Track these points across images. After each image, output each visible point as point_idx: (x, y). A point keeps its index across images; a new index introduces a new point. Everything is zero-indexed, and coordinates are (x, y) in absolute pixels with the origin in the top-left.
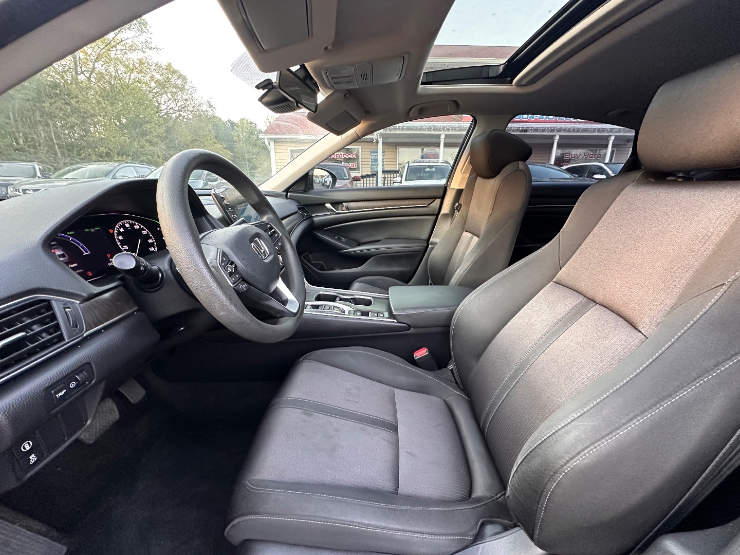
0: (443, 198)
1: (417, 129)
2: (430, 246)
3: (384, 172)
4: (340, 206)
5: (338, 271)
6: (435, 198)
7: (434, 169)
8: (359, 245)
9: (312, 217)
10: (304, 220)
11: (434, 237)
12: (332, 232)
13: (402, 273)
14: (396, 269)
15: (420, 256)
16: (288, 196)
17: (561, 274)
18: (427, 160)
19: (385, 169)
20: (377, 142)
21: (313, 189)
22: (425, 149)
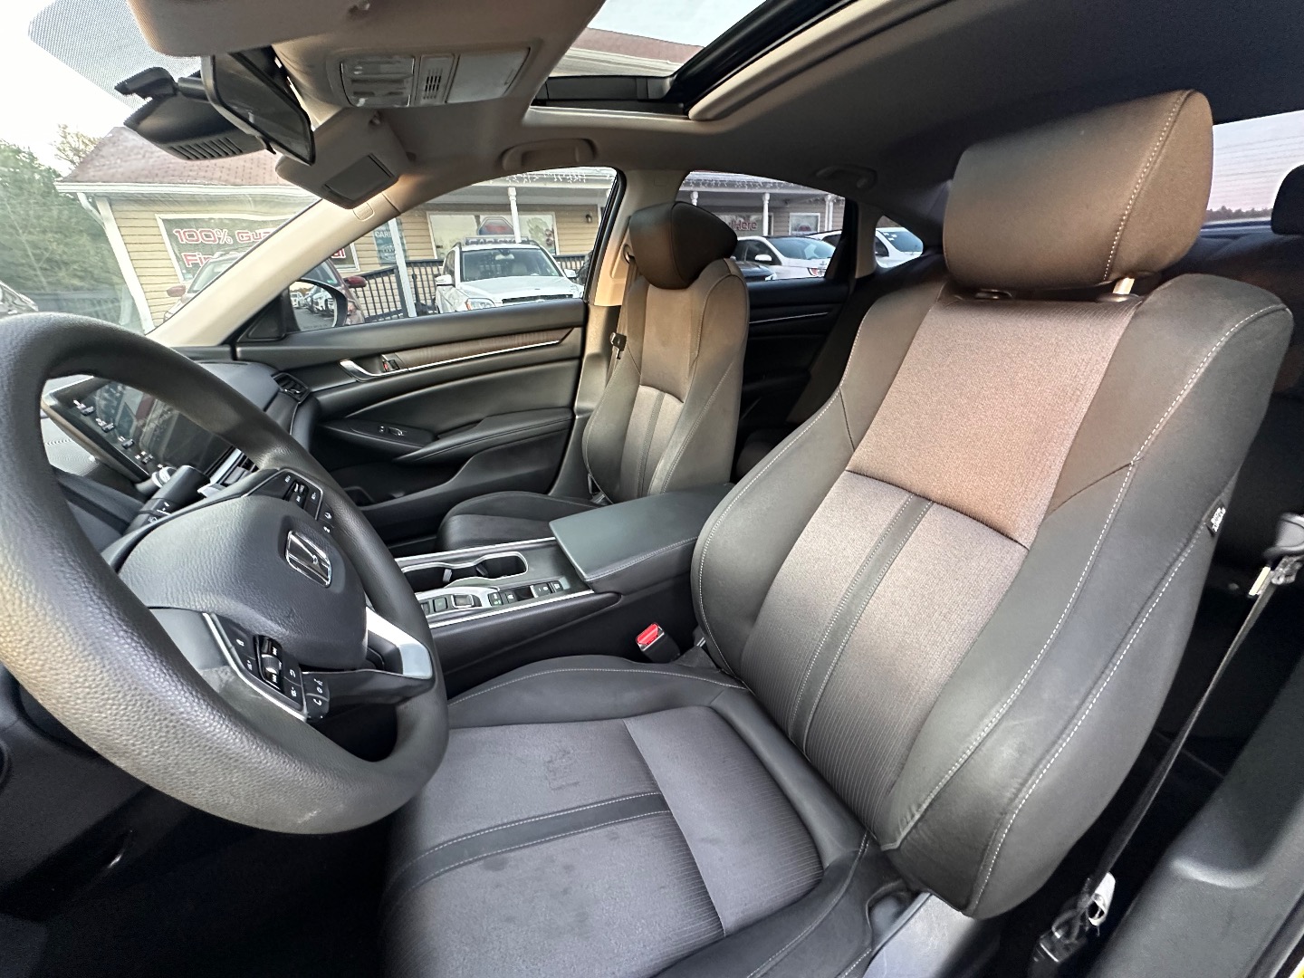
0: (584, 325)
2: (577, 417)
3: (409, 264)
4: (377, 361)
5: (401, 499)
6: (571, 327)
7: (512, 257)
8: (436, 438)
9: (312, 395)
10: (300, 406)
11: (582, 399)
12: (370, 421)
14: (524, 470)
16: (239, 355)
17: (860, 456)
18: (490, 238)
19: (411, 259)
21: (299, 330)
22: (482, 217)
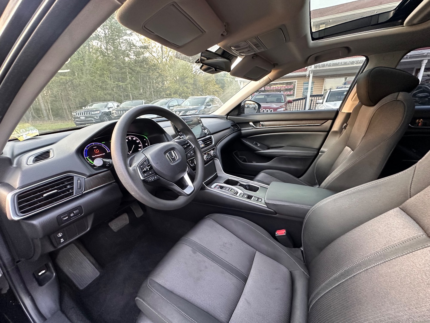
0: (334, 120)
1: (341, 64)
2: (320, 153)
3: (311, 96)
4: (258, 123)
5: (255, 164)
6: (327, 119)
8: (269, 148)
9: (241, 130)
10: (234, 132)
11: (325, 148)
12: (252, 140)
13: (296, 170)
14: (293, 167)
15: (312, 160)
16: (228, 118)
19: (313, 94)
20: (309, 76)
22: (348, 78)
